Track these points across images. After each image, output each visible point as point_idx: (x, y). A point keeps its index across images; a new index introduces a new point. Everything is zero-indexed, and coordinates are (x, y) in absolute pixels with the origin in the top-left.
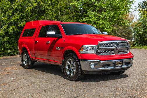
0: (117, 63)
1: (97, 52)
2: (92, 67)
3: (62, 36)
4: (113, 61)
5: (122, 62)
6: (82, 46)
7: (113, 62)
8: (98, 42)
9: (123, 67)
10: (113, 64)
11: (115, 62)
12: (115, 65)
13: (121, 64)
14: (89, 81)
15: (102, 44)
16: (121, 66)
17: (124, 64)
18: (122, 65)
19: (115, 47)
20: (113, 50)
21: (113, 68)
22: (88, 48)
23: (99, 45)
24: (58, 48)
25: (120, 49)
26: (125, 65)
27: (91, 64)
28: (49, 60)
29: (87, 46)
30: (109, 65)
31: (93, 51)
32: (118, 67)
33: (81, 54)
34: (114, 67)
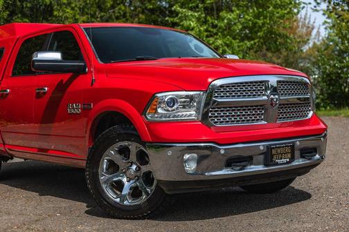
0: (274, 152)
1: (205, 116)
2: (191, 167)
3: (84, 67)
4: (262, 146)
5: (293, 147)
6: (153, 97)
7: (262, 148)
8: (210, 80)
9: (296, 163)
10: (262, 156)
11: (269, 148)
12: (268, 158)
13: (289, 156)
14: (180, 220)
15: (222, 86)
16: (287, 163)
17: (297, 153)
18: (292, 159)
19: (265, 98)
20: (261, 106)
21: (260, 168)
22: (173, 101)
23: (211, 92)
24: (75, 108)
25: (283, 105)
26: (302, 157)
27: (187, 156)
28: (47, 150)
29: (169, 95)
30: (249, 160)
31: (191, 114)
32: (277, 164)
33: (150, 124)
34: (266, 165)
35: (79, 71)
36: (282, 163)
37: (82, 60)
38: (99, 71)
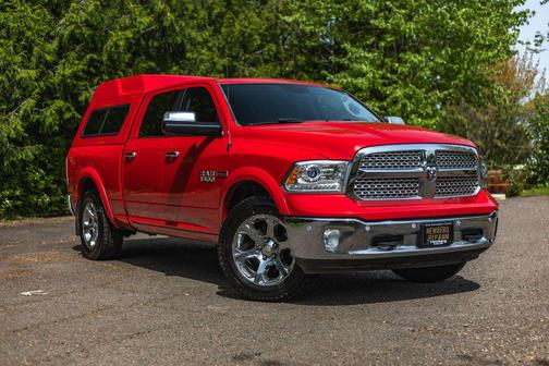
0: (428, 231)
1: (350, 188)
2: (333, 244)
4: (414, 224)
5: (451, 227)
6: (293, 165)
7: (414, 226)
8: (357, 148)
9: (455, 245)
10: (414, 236)
11: (423, 227)
12: (422, 238)
13: (447, 236)
15: (370, 155)
16: (444, 245)
17: (457, 234)
18: (451, 240)
19: (421, 169)
20: (415, 178)
21: (412, 249)
22: (314, 172)
23: (358, 162)
24: (208, 176)
25: (441, 179)
26: (464, 238)
27: (328, 233)
28: (175, 223)
29: (311, 164)
30: (399, 239)
31: (335, 185)
32: (432, 246)
33: (289, 196)
34: (419, 246)
35: (215, 134)
36: (438, 244)
37: (218, 122)
38: (236, 134)
